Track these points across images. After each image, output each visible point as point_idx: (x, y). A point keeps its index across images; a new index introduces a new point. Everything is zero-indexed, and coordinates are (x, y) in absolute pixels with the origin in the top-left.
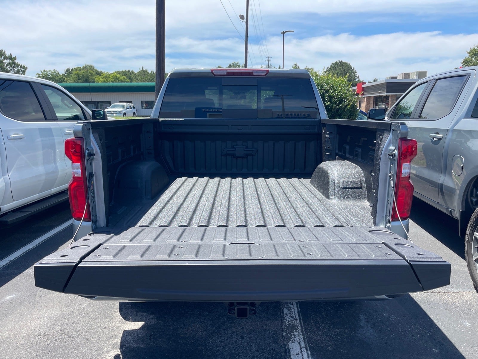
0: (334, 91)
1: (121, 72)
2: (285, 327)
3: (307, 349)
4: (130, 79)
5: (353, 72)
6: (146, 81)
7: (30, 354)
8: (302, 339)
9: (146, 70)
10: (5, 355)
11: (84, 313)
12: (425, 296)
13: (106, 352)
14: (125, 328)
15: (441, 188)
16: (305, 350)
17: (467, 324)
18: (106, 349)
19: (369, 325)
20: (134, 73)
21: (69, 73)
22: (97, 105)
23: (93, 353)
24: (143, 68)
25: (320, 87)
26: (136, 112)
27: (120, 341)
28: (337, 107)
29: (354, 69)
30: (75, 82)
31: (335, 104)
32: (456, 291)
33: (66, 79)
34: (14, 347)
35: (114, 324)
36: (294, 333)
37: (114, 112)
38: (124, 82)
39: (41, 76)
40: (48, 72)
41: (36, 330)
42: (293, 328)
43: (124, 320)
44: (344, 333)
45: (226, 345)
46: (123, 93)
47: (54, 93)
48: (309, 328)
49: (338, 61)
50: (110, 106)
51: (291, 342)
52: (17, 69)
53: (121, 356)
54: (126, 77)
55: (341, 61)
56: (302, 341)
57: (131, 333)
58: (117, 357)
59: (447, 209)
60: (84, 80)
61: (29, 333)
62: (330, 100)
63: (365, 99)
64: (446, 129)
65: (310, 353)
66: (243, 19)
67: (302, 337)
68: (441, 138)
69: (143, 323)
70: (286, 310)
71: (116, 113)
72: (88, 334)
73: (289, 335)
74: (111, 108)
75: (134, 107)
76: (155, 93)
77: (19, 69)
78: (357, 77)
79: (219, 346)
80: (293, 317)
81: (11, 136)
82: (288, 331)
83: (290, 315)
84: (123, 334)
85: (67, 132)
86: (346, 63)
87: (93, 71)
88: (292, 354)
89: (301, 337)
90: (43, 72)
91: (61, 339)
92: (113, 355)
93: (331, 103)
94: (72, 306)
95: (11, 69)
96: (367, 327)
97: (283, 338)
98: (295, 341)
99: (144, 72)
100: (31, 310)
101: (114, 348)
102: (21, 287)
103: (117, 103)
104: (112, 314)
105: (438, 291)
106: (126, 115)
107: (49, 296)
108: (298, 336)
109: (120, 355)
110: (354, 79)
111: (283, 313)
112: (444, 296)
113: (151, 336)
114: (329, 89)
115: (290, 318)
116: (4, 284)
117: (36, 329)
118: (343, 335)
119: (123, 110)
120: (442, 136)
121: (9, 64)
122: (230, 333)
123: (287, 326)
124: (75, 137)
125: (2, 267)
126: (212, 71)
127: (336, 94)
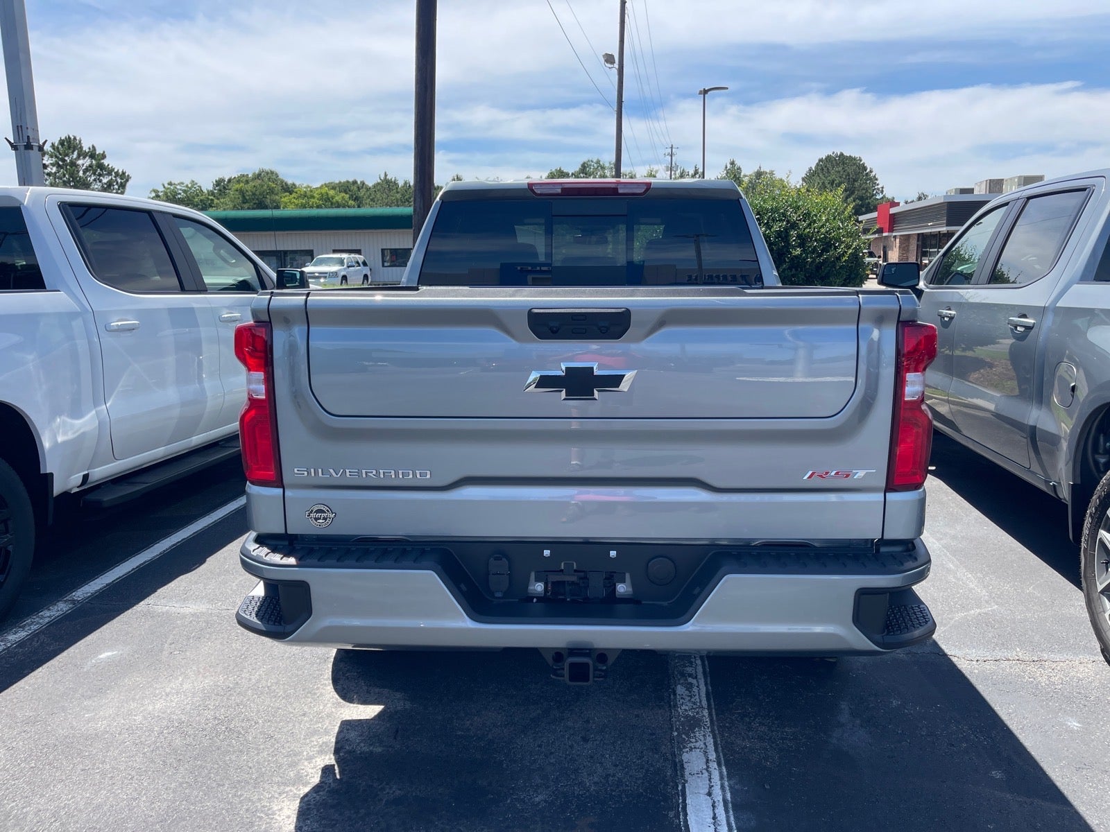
0: (810, 224)
1: (336, 184)
2: (676, 722)
3: (719, 765)
4: (356, 199)
5: (871, 179)
6: (393, 205)
7: (153, 761)
8: (712, 745)
9: (393, 180)
10: (102, 763)
11: (260, 686)
12: (988, 667)
13: (307, 760)
14: (343, 716)
15: (1033, 436)
16: (715, 765)
17: (1074, 724)
18: (305, 753)
19: (858, 722)
20: (366, 185)
21: (222, 188)
22: (283, 257)
23: (280, 760)
24: (386, 175)
25: (779, 216)
26: (369, 274)
27: (334, 740)
28: (817, 261)
29: (871, 172)
30: (235, 208)
31: (813, 253)
32: (1058, 660)
33: (216, 201)
34: (120, 749)
35: (321, 708)
36: (694, 733)
37: (321, 275)
38: (344, 207)
39: (160, 194)
40: (178, 187)
41: (164, 718)
42: (693, 724)
43: (342, 701)
44: (802, 736)
45: (552, 753)
46: (340, 231)
47: (198, 233)
48: (727, 725)
49: (833, 153)
50: (313, 259)
51: (688, 749)
52: (108, 179)
53: (336, 767)
54: (348, 196)
55: (842, 154)
56: (711, 748)
57: (357, 726)
58: (327, 769)
59: (1047, 482)
60: (255, 204)
61: (150, 722)
62: (802, 245)
63: (898, 240)
64: (1042, 307)
65: (727, 772)
66: (613, 62)
67: (712, 740)
68: (1031, 325)
69: (382, 707)
70: (680, 690)
71: (325, 277)
72: (270, 726)
73: (684, 736)
74: (315, 265)
75: (365, 264)
76: (412, 231)
77: (112, 179)
78: (878, 189)
79: (537, 755)
80: (694, 703)
81: (112, 324)
82: (684, 728)
83: (689, 698)
84: (340, 727)
85: (226, 316)
86: (855, 159)
87: (276, 184)
88: (687, 773)
89: (710, 740)
90: (166, 185)
91: (214, 735)
92: (320, 765)
93: (804, 251)
94: (236, 672)
95: (95, 180)
96: (853, 726)
97: (671, 742)
98: (695, 748)
99: (387, 185)
100: (153, 680)
101: (321, 752)
102: (131, 635)
103: (327, 254)
104: (318, 688)
105: (1017, 658)
106: (347, 281)
107: (188, 654)
108: (702, 739)
109: (334, 765)
110: (873, 195)
111: (675, 694)
112: (1032, 668)
113: (397, 731)
114: (800, 220)
115: (690, 704)
116: (95, 630)
117: (164, 716)
118: (800, 740)
119: (340, 270)
120: (1033, 321)
121: (89, 168)
122: (560, 731)
123: (682, 719)
124: (255, 322)
125: (90, 596)
126: (530, 185)
127: (816, 230)
